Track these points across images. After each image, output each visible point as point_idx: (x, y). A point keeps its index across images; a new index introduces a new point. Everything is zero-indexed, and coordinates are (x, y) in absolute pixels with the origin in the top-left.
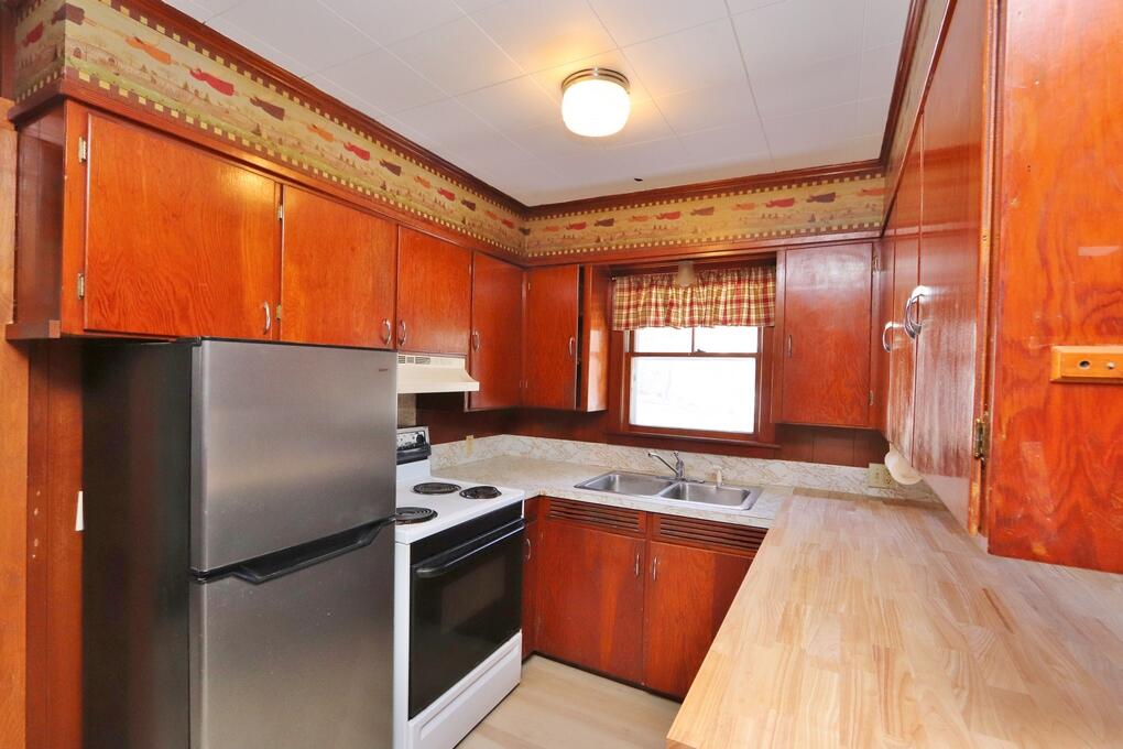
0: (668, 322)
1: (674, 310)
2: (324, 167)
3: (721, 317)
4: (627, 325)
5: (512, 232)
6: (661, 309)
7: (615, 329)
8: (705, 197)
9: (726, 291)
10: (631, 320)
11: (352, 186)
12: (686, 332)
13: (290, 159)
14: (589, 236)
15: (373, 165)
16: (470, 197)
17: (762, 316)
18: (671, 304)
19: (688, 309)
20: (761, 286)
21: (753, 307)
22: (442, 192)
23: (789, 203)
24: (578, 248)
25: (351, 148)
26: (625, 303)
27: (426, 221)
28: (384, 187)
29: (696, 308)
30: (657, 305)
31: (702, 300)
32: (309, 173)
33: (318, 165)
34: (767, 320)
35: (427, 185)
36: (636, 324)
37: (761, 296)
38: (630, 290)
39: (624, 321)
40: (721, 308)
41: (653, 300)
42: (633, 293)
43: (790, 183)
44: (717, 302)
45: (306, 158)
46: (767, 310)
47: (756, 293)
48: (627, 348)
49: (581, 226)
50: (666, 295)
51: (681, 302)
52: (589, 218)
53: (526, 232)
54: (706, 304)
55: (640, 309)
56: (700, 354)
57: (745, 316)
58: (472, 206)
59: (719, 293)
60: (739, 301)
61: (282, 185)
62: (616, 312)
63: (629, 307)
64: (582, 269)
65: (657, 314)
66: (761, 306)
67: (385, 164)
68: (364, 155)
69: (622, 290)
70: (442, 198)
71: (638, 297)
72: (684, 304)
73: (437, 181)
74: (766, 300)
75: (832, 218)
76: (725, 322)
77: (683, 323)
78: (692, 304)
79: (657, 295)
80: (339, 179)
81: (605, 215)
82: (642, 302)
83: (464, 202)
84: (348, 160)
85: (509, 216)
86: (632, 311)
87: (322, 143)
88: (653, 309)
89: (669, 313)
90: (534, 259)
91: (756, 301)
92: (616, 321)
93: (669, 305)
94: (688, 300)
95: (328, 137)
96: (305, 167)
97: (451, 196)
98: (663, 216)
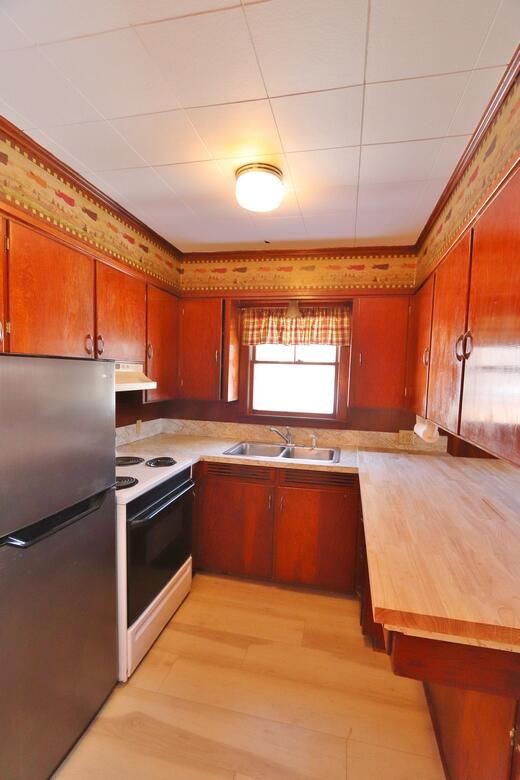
0: (280, 340)
1: (284, 333)
2: (41, 208)
3: (315, 338)
4: (252, 341)
5: (173, 271)
6: (275, 332)
7: (244, 344)
8: (309, 258)
9: (318, 321)
10: (255, 338)
11: (61, 226)
12: (291, 347)
13: (13, 199)
14: (228, 278)
15: (77, 210)
16: (145, 242)
17: (340, 339)
18: (283, 329)
19: (293, 332)
20: (340, 320)
21: (334, 333)
22: (126, 237)
23: (361, 268)
24: (221, 286)
25: (61, 195)
26: (251, 327)
27: (115, 259)
28: (85, 229)
29: (299, 332)
30: (272, 329)
31: (303, 327)
32: (28, 212)
33: (36, 206)
34: (343, 342)
35: (116, 230)
36: (258, 341)
37: (339, 326)
38: (254, 317)
39: (250, 339)
40: (315, 333)
41: (270, 325)
42: (256, 320)
43: (362, 255)
44: (313, 329)
45: (25, 199)
46: (343, 336)
47: (336, 324)
48: (251, 358)
49: (223, 271)
50: (279, 323)
51: (289, 328)
52: (229, 265)
53: (181, 271)
54: (305, 329)
55: (262, 331)
56: (300, 362)
57: (330, 338)
58: (146, 249)
59: (314, 323)
60: (326, 329)
61: (7, 221)
62: (245, 332)
63: (253, 330)
64: (224, 301)
65: (272, 335)
66: (340, 332)
67: (85, 210)
68: (71, 202)
69: (249, 317)
70: (126, 241)
71: (260, 323)
72: (291, 329)
73: (123, 228)
74: (342, 329)
75: (386, 280)
76: (317, 342)
77: (290, 342)
78: (296, 329)
79: (273, 321)
80: (52, 220)
81: (240, 265)
82: (263, 326)
83: (141, 246)
84: (58, 205)
85: (170, 259)
86: (255, 332)
87: (39, 188)
88: (270, 331)
89: (281, 335)
90: (186, 292)
91: (337, 329)
92: (244, 339)
93: (281, 329)
94: (294, 327)
95: (43, 184)
96: (26, 207)
97: (132, 241)
98: (281, 269)
